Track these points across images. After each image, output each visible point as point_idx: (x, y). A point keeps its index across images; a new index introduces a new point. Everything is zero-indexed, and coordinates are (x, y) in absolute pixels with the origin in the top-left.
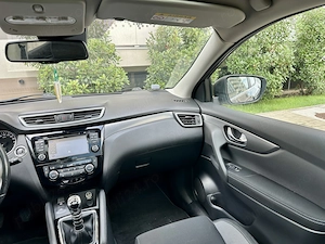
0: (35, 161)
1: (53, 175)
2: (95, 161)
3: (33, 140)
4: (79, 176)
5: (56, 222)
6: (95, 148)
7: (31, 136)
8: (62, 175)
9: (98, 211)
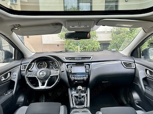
0: (67, 73)
1: (72, 78)
2: (87, 76)
3: (67, 65)
4: (81, 80)
5: (72, 95)
6: (88, 71)
7: (67, 64)
8: (75, 79)
9: (87, 95)
